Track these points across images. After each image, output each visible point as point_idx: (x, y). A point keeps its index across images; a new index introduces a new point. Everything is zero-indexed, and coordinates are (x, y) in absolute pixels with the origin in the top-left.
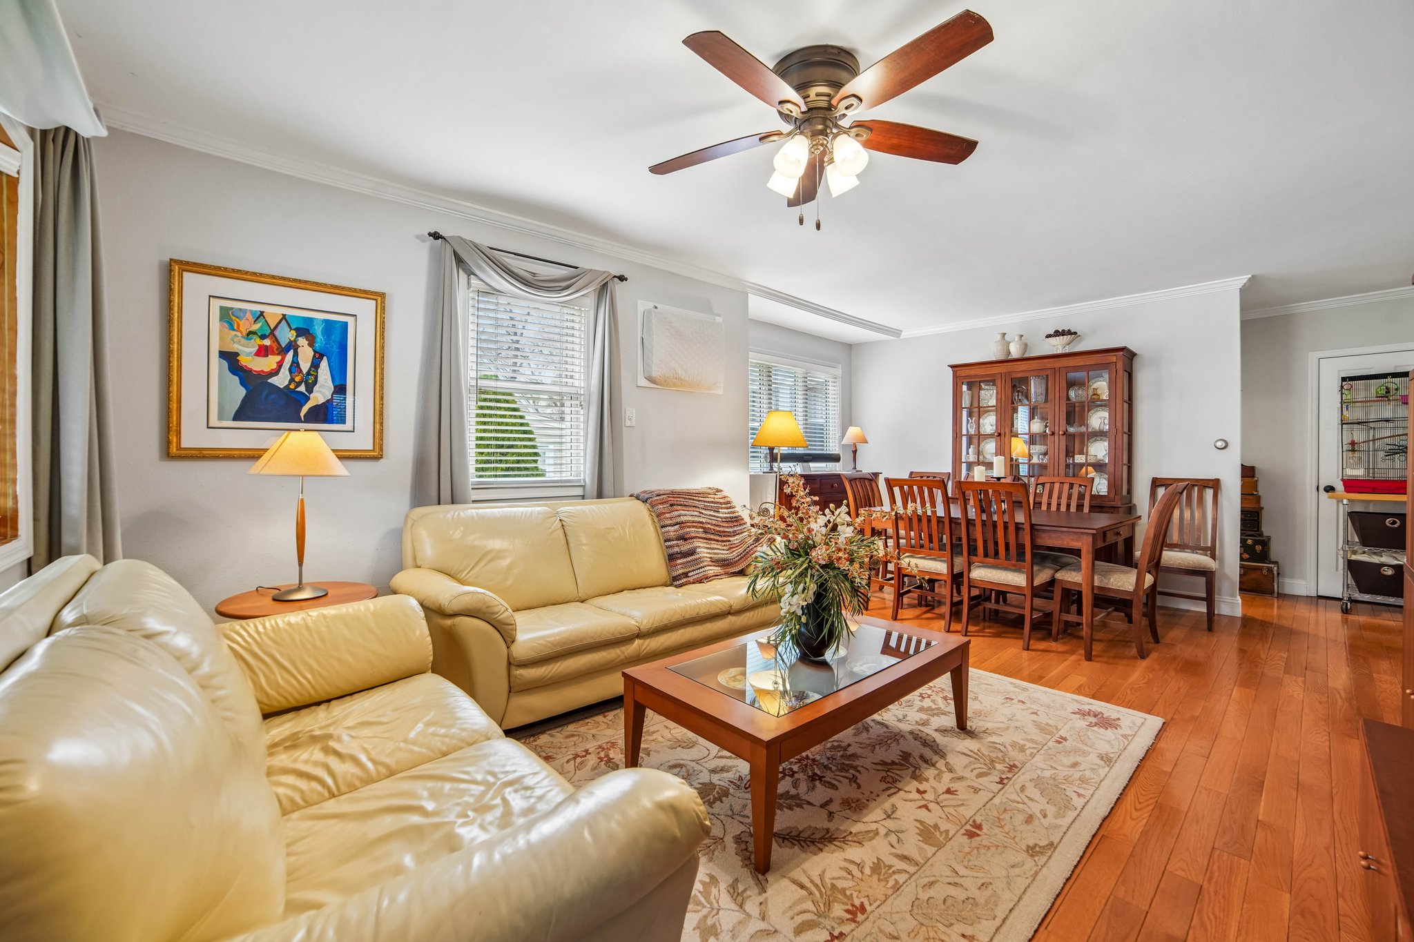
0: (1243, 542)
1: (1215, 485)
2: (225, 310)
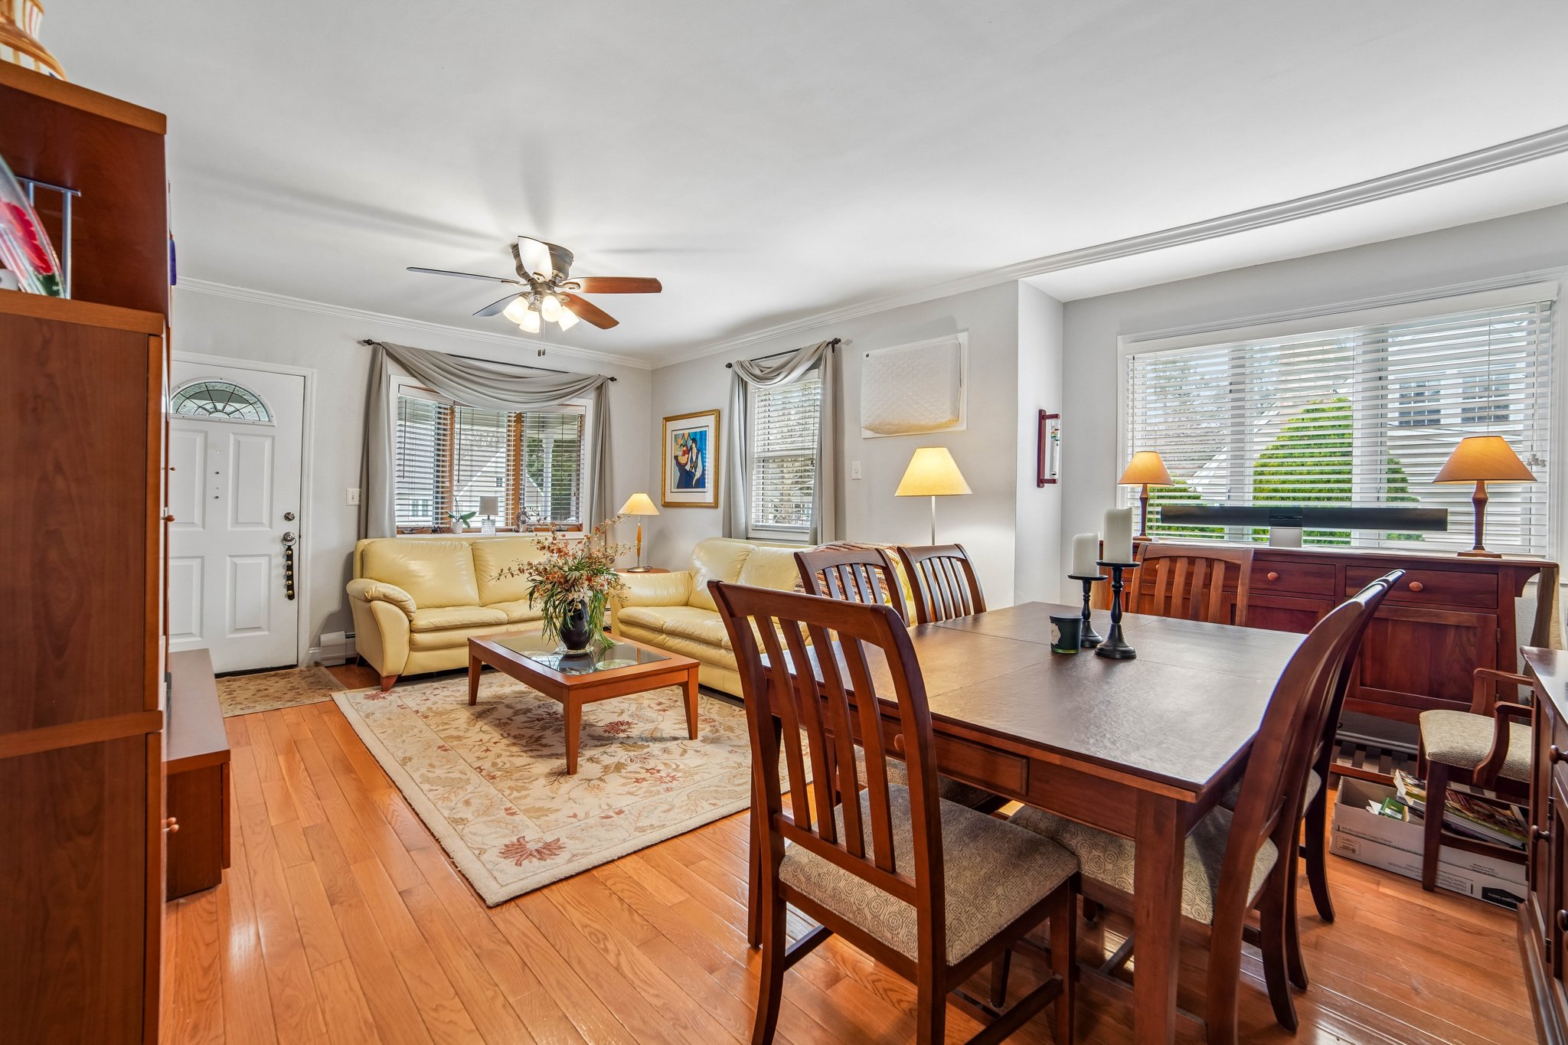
2: (675, 435)
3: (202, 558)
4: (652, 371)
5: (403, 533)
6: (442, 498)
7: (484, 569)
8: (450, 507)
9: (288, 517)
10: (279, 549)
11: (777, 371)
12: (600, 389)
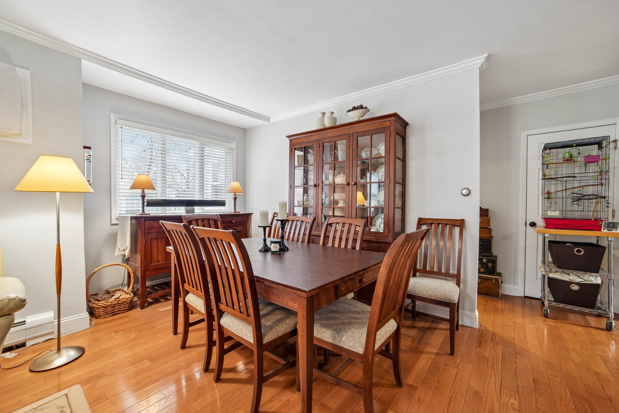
0: (480, 260)
1: (461, 224)
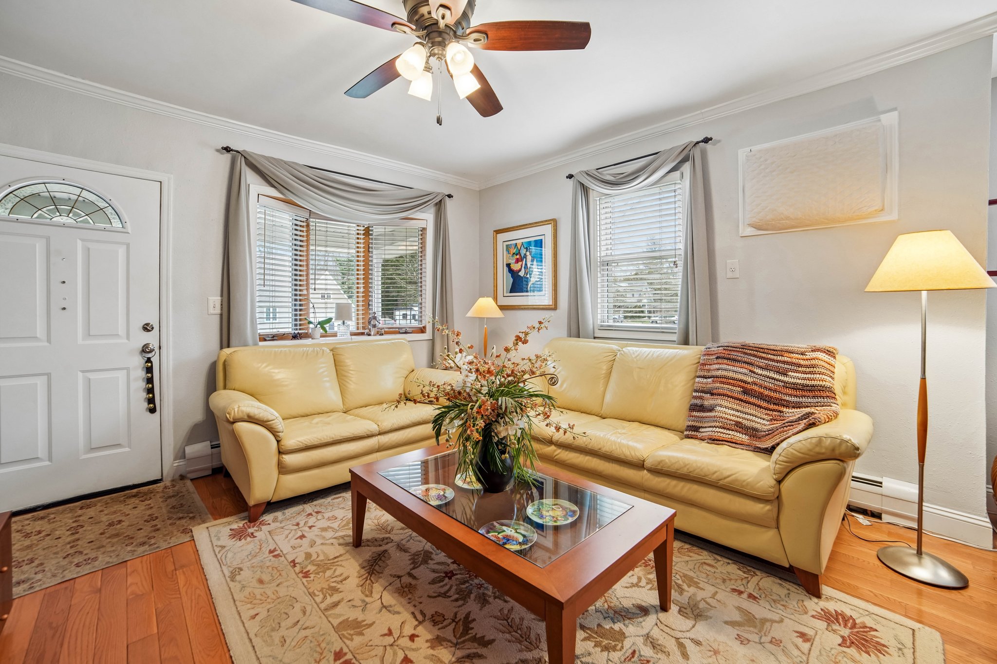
2: (507, 246)
3: (49, 375)
4: (480, 191)
5: (265, 340)
6: (300, 305)
7: (346, 374)
8: (308, 314)
9: (147, 328)
10: (138, 362)
11: (634, 175)
12: (439, 205)
